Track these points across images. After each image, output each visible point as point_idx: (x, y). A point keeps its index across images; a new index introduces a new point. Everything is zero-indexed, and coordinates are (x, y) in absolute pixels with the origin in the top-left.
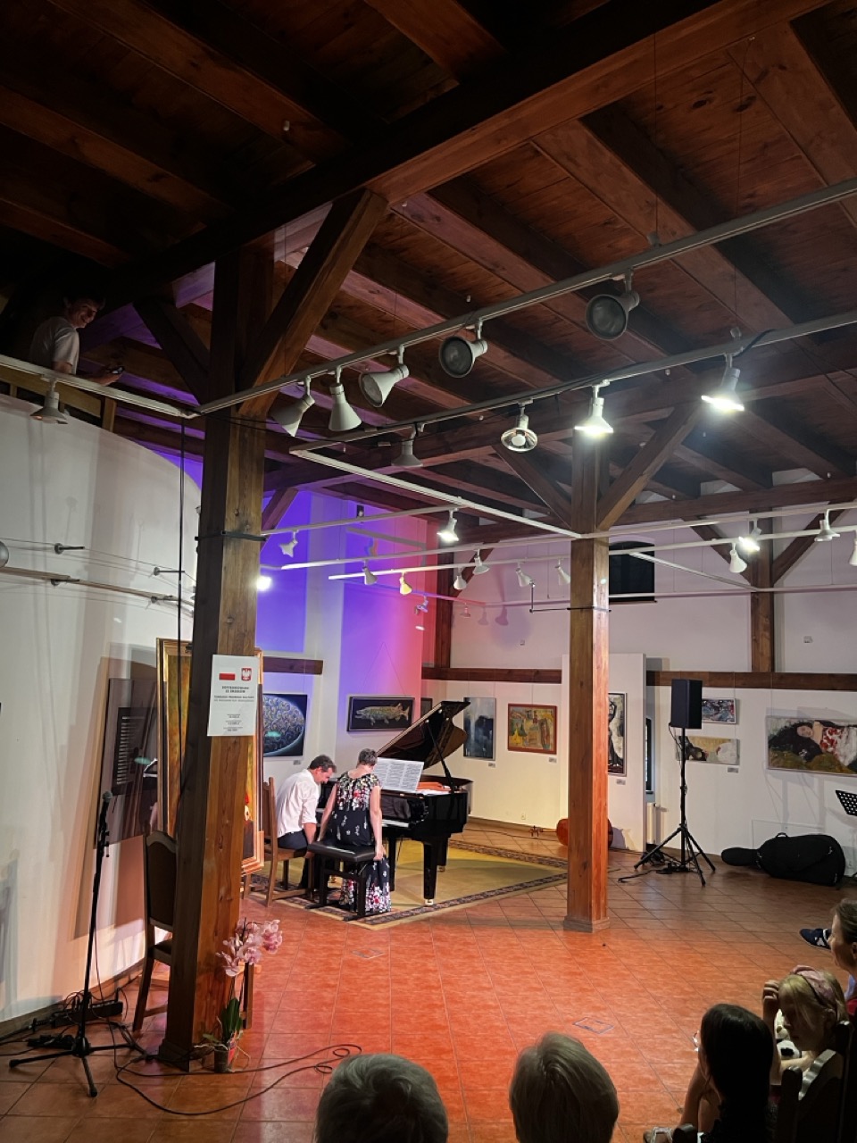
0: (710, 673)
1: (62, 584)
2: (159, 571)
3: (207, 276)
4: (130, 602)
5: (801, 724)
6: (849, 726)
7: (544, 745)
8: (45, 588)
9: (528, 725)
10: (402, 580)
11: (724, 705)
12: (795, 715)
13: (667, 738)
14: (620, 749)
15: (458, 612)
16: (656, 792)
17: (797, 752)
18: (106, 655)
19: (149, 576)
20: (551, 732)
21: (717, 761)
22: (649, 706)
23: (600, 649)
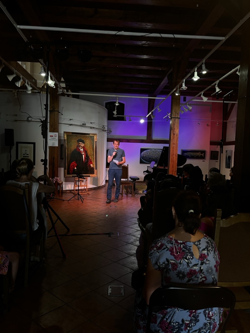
2: (72, 119)
23: (175, 129)
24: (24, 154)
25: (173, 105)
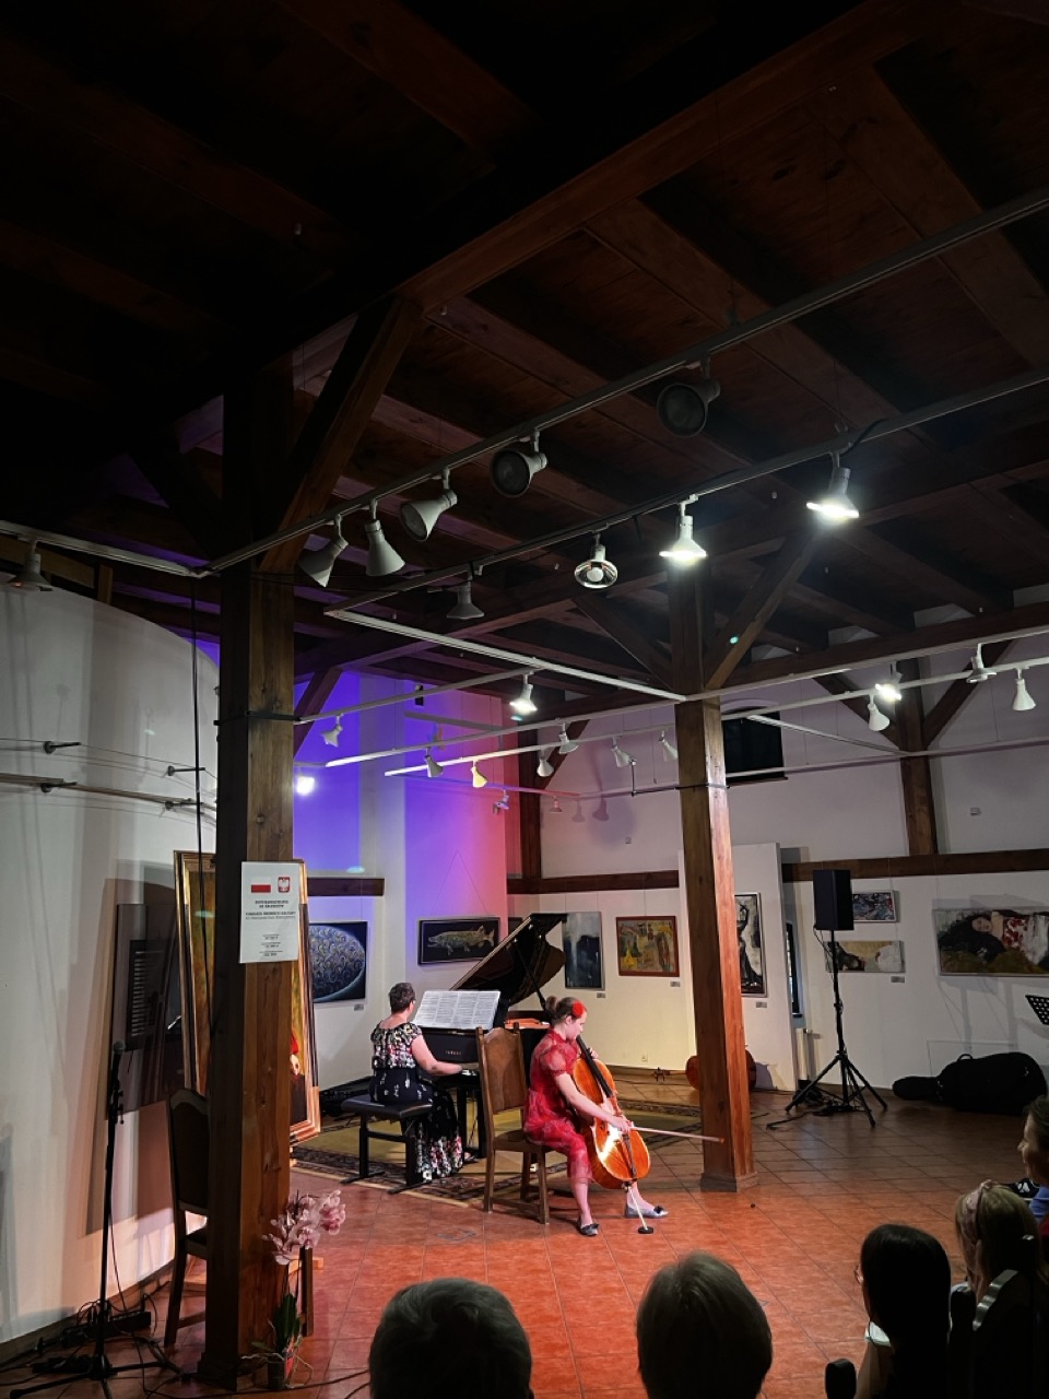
0: (860, 860)
1: (54, 790)
2: (175, 771)
3: (214, 413)
4: (139, 810)
5: (976, 916)
6: (1035, 914)
7: (663, 966)
8: (34, 796)
9: (642, 942)
10: (474, 770)
11: (880, 899)
12: (968, 906)
13: (813, 943)
14: (757, 963)
15: (547, 807)
16: (806, 1015)
17: (974, 952)
18: (112, 876)
19: (162, 777)
20: (671, 949)
21: (877, 970)
22: (789, 908)
23: (720, 835)
25: (706, 731)
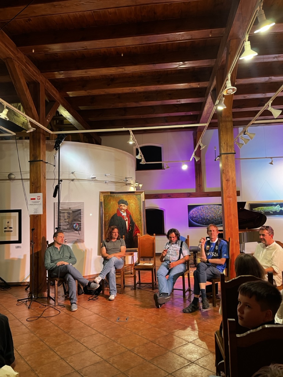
23: (228, 171)
24: (6, 228)
25: (221, 133)
